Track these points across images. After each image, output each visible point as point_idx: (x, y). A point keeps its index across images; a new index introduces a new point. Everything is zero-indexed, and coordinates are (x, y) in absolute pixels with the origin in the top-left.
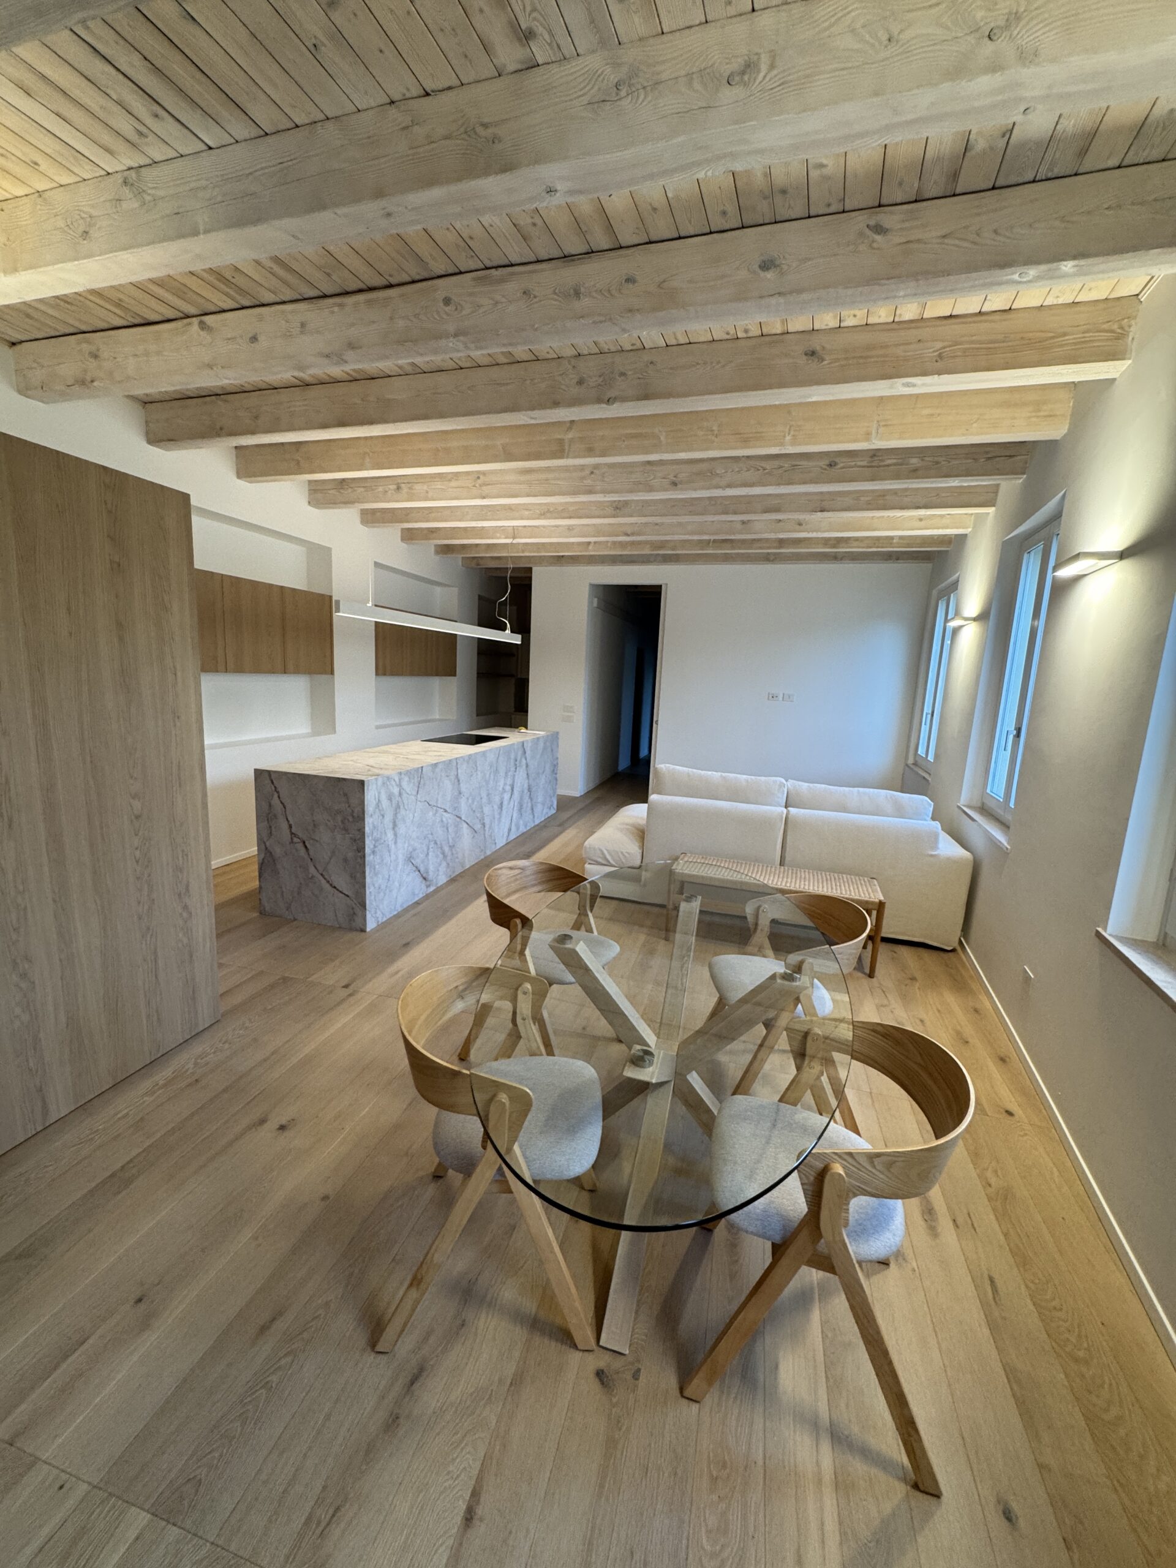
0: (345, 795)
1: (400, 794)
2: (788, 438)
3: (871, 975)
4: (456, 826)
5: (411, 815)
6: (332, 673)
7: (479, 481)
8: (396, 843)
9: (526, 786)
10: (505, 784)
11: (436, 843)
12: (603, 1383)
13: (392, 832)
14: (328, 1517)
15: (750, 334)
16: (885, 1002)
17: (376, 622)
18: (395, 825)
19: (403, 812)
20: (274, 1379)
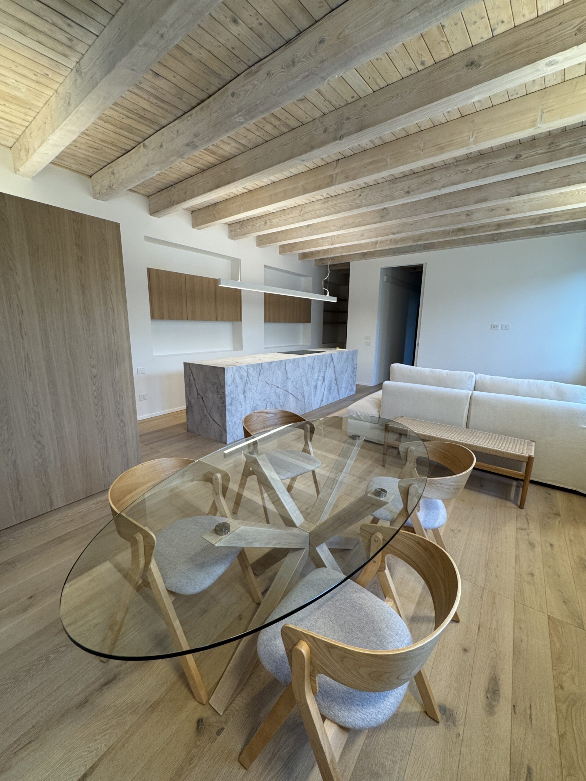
0: (217, 375)
1: (248, 376)
2: (471, 140)
3: (521, 506)
4: (286, 396)
5: (255, 388)
6: (241, 320)
7: (302, 212)
8: (245, 401)
9: (334, 378)
10: (318, 376)
11: (271, 403)
12: (198, 728)
13: (243, 395)
14: (25, 744)
15: (427, 66)
16: (526, 526)
17: (265, 293)
18: (244, 392)
19: (249, 385)
20: (52, 656)
